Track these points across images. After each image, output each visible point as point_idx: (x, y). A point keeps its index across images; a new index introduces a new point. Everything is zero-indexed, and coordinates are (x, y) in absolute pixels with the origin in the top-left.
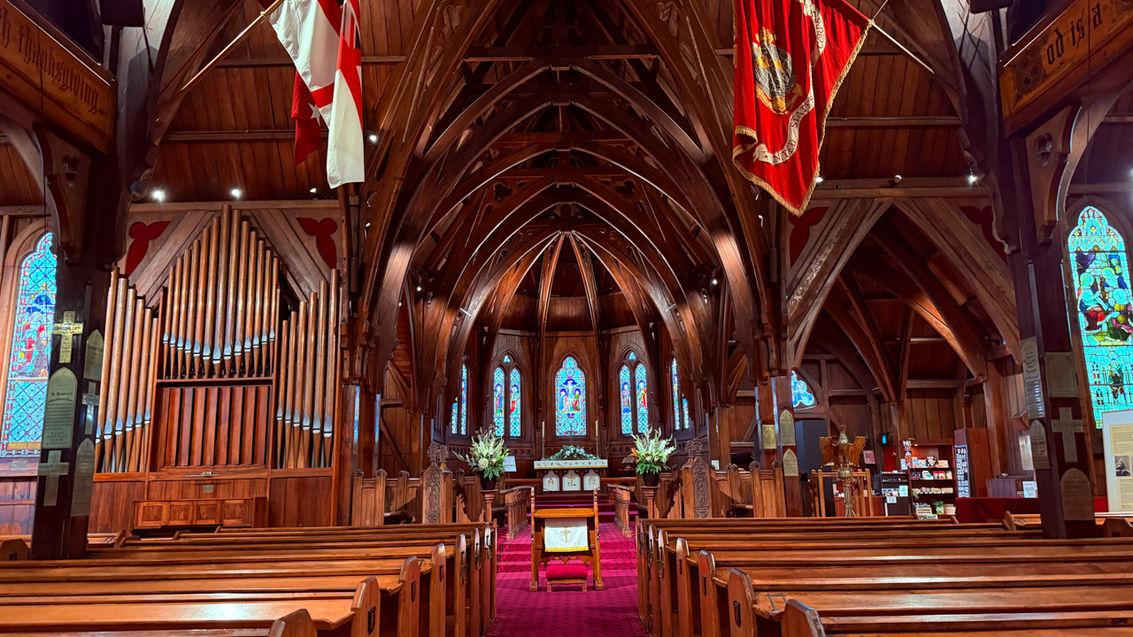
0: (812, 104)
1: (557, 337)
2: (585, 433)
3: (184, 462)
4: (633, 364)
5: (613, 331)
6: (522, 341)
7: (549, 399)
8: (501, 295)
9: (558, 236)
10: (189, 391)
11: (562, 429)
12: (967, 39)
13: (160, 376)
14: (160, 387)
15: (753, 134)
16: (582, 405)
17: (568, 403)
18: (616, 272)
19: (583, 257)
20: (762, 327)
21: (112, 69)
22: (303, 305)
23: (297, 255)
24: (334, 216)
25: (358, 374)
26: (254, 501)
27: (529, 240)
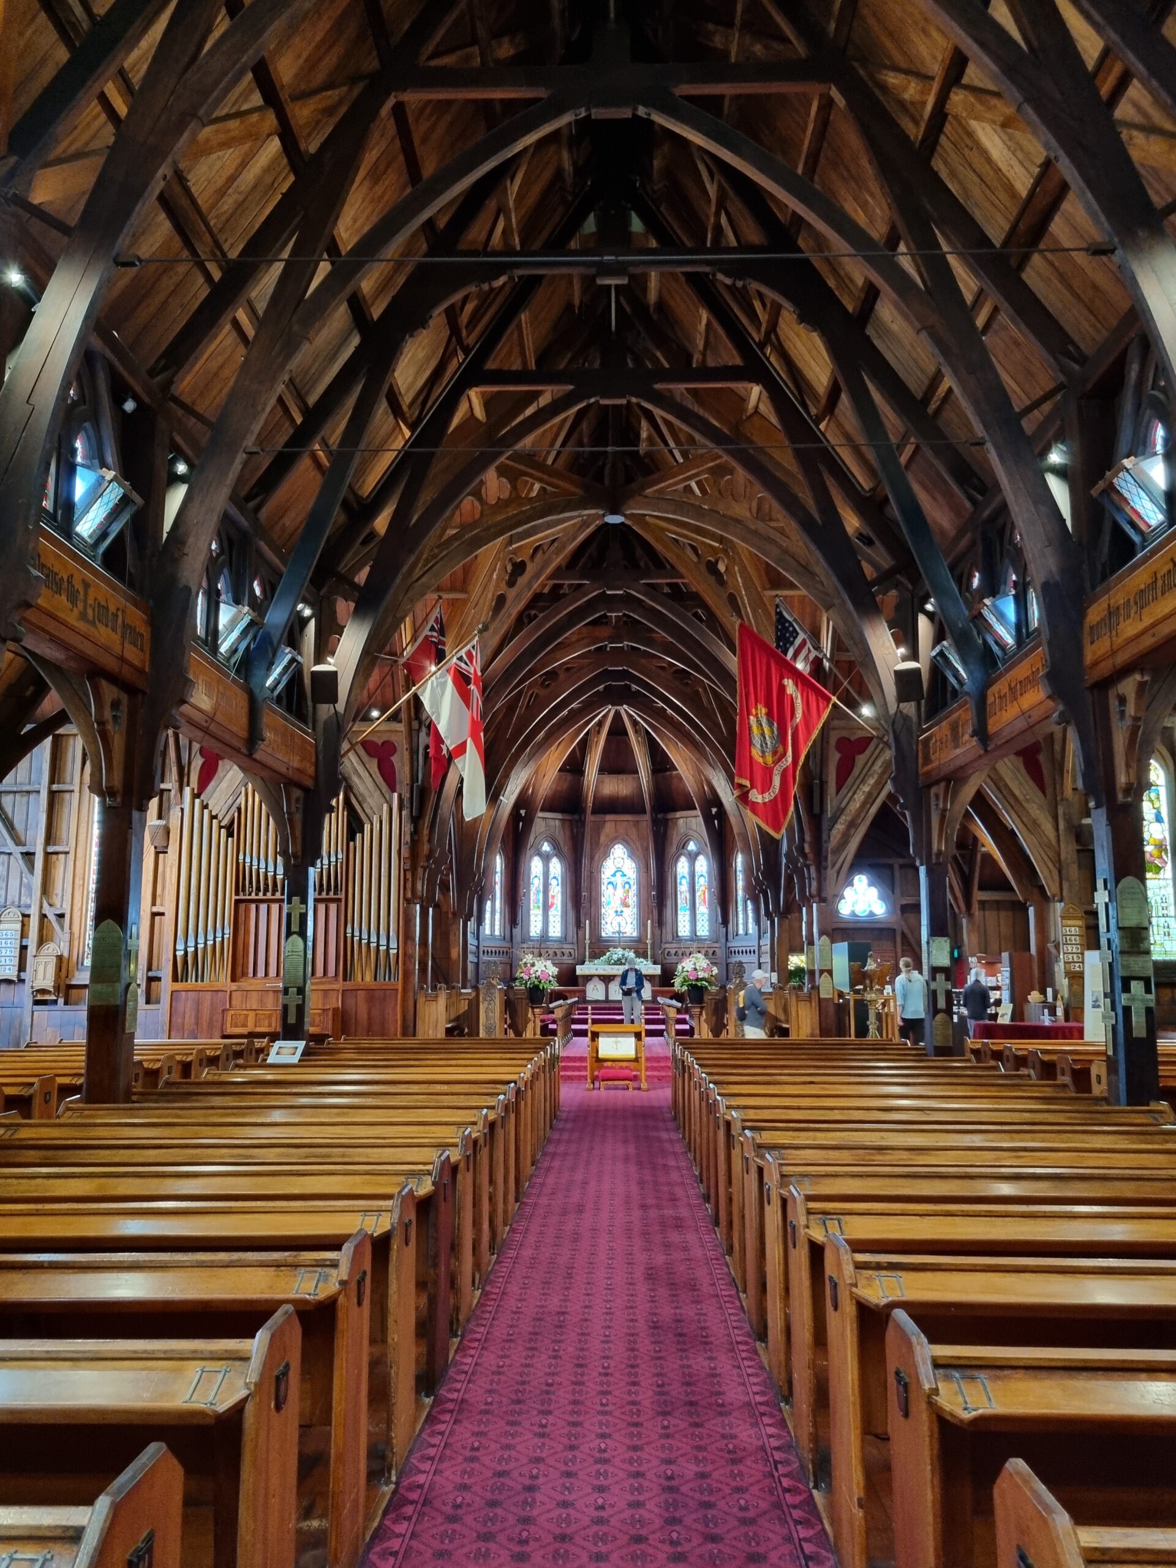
0: (790, 759)
1: (605, 822)
2: (635, 934)
3: (261, 973)
4: (693, 856)
5: (671, 816)
6: (563, 825)
7: (594, 894)
8: (541, 775)
9: (609, 711)
10: (263, 907)
11: (608, 929)
12: (898, 715)
13: (237, 894)
14: (237, 902)
15: (747, 783)
16: (632, 900)
17: (616, 899)
18: (674, 751)
19: (636, 732)
20: (805, 856)
21: (314, 729)
22: (367, 827)
23: (360, 776)
24: (394, 738)
25: (420, 894)
26: (330, 1013)
27: (574, 716)
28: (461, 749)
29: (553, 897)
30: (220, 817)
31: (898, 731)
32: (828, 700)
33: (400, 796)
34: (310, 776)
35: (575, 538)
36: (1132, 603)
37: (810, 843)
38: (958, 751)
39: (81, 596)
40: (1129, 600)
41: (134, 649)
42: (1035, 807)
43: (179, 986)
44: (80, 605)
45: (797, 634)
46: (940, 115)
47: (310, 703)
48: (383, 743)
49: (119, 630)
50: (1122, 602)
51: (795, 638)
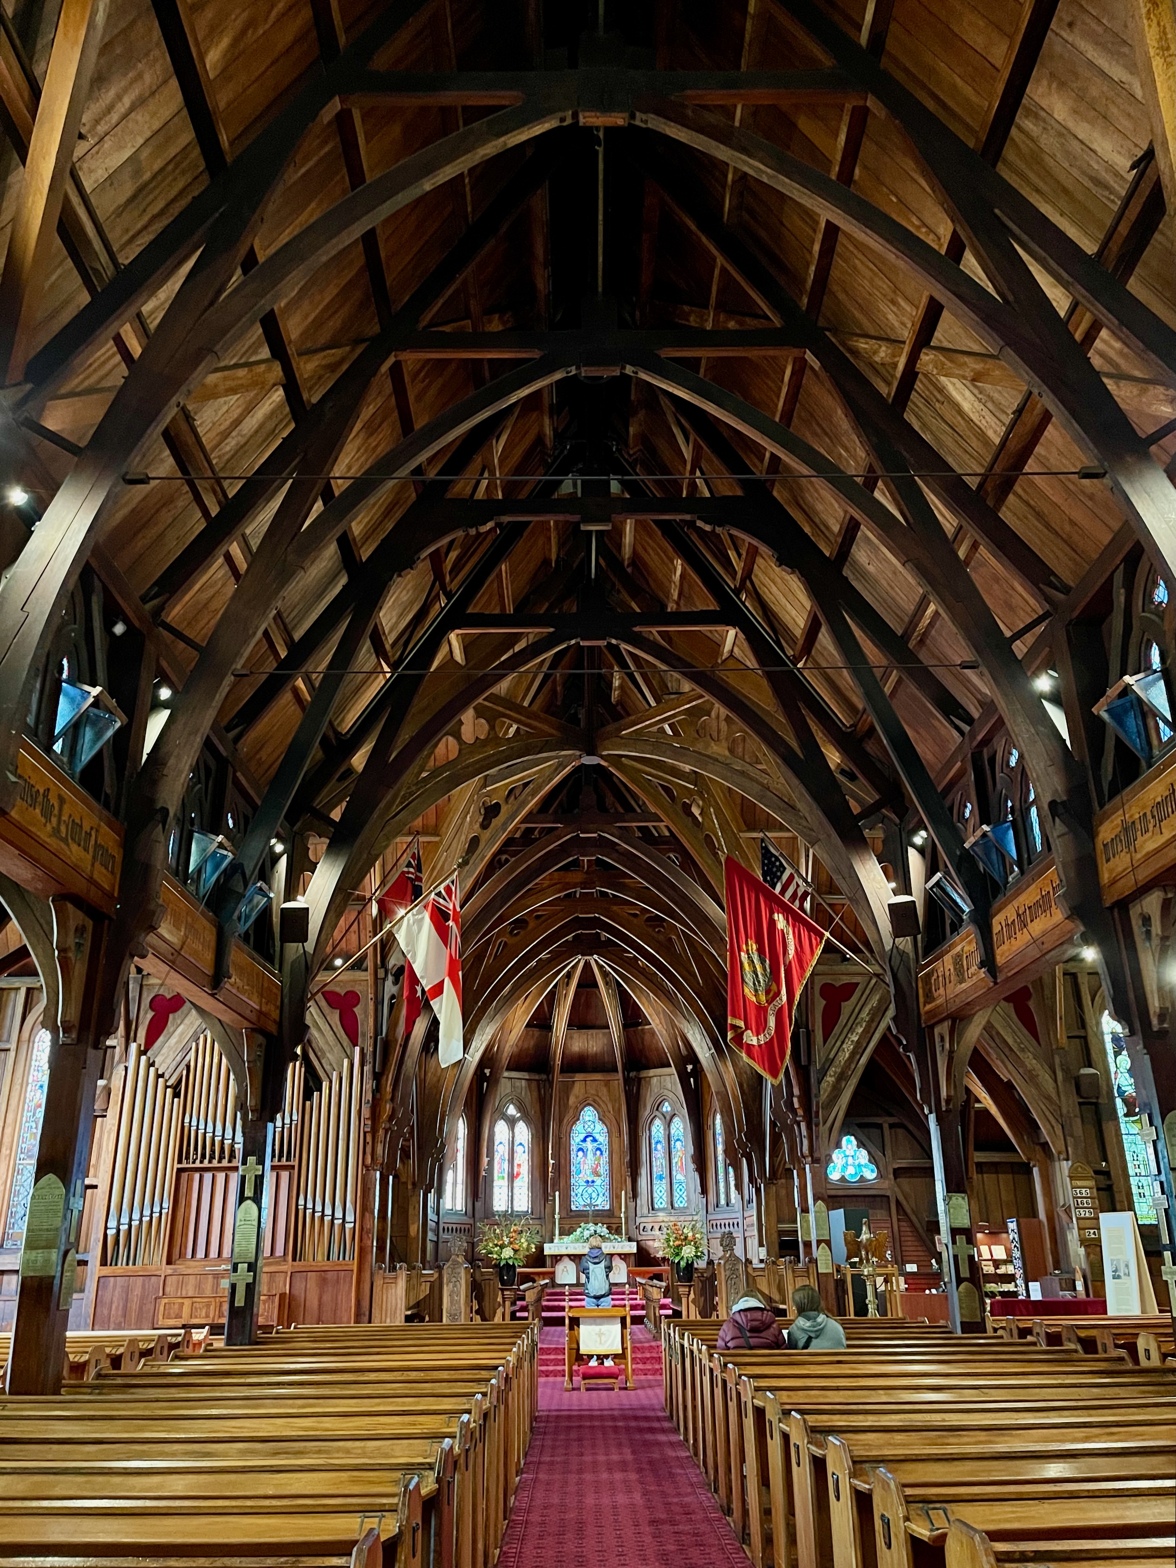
0: (784, 998)
1: (574, 1081)
2: (607, 1207)
3: (201, 1254)
4: (668, 1118)
5: (644, 1074)
6: (529, 1086)
7: (563, 1161)
8: (507, 1030)
9: (579, 961)
10: (208, 1176)
11: (578, 1203)
12: (895, 950)
13: (180, 1162)
14: (180, 1171)
15: (742, 1024)
16: (604, 1169)
17: (586, 1167)
18: (646, 1004)
19: (606, 984)
20: (794, 1111)
21: (280, 971)
22: (325, 1085)
23: (319, 1029)
24: (357, 989)
25: (380, 1160)
26: (277, 1297)
27: (543, 967)
28: (438, 989)
29: (519, 1165)
30: (167, 1076)
31: (895, 969)
32: (821, 935)
33: (362, 1050)
34: (275, 1021)
35: (552, 779)
36: (1149, 816)
37: (799, 1097)
38: (964, 986)
39: (56, 812)
40: (1145, 814)
41: (104, 871)
42: (1031, 1056)
43: (107, 1270)
44: (54, 820)
45: (785, 869)
46: (910, 375)
47: (278, 943)
48: (347, 993)
49: (91, 850)
50: (1137, 816)
51: (782, 873)
